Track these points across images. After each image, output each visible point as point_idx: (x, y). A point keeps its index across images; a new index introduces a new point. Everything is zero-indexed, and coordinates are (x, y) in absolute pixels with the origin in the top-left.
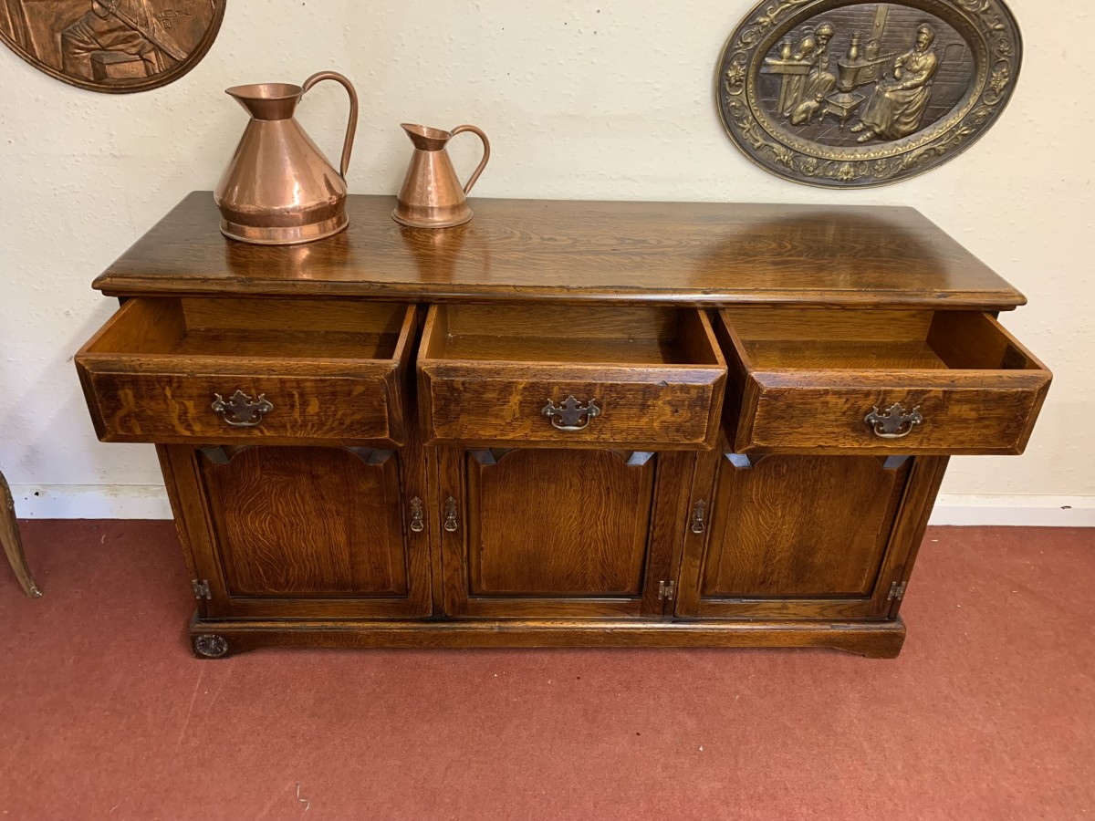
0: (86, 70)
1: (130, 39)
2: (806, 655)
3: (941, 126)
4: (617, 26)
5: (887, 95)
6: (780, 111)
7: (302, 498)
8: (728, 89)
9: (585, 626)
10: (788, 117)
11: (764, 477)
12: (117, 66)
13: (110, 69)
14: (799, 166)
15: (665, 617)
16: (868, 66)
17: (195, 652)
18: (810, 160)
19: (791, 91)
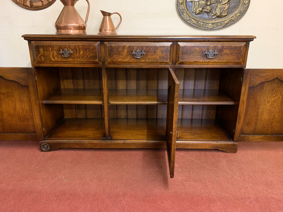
0: (28, 4)
2: (211, 152)
3: (233, 14)
5: (219, 6)
6: (192, 11)
8: (179, 5)
9: (147, 141)
10: (194, 13)
12: (35, 3)
14: (199, 25)
17: (41, 149)
18: (201, 23)
19: (195, 6)
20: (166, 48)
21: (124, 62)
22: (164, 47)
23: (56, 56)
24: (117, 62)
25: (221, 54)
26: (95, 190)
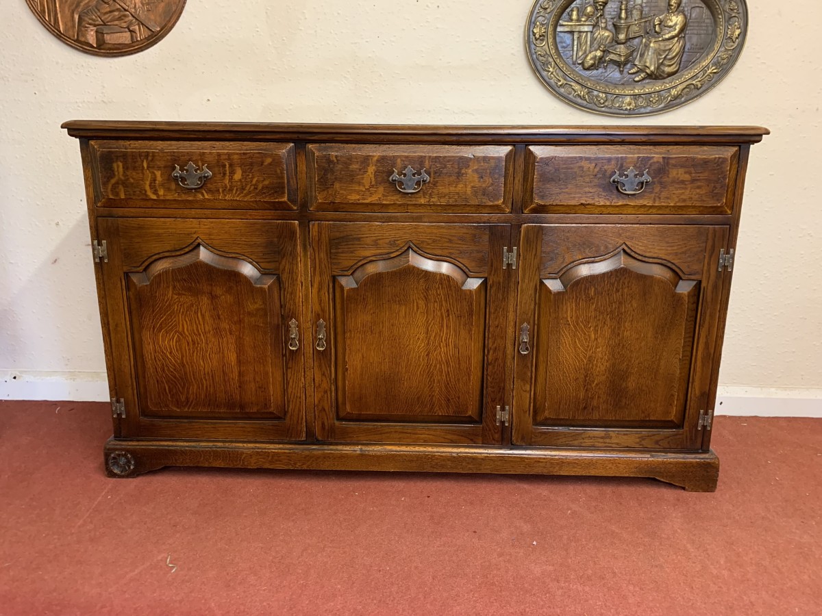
0: (91, 37)
1: (123, 18)
2: (632, 488)
3: (696, 67)
5: (652, 45)
6: (574, 59)
7: (203, 316)
8: (535, 42)
9: (435, 450)
10: (579, 64)
11: (576, 300)
12: (112, 35)
13: (107, 37)
14: (592, 99)
15: (504, 446)
16: (636, 24)
17: (107, 469)
18: (601, 95)
19: (581, 44)
20: (492, 163)
21: (367, 204)
22: (486, 159)
23: (162, 185)
24: (346, 204)
25: (661, 183)
26: (265, 604)
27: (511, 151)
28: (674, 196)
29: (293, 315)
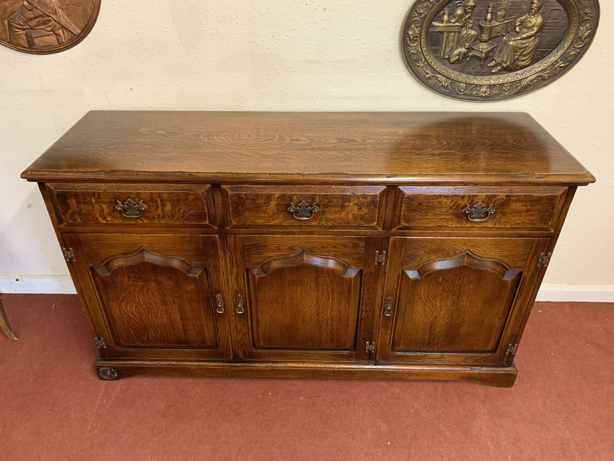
0: (24, 42)
1: (47, 22)
2: (456, 385)
3: (546, 61)
4: (339, 5)
5: (511, 43)
6: (442, 55)
7: (153, 294)
8: (409, 43)
9: (323, 366)
10: (447, 59)
11: (428, 284)
12: (41, 39)
13: (36, 41)
15: (371, 362)
16: (499, 25)
17: (99, 376)
18: (461, 84)
19: (448, 43)
20: (369, 199)
21: (271, 225)
22: (364, 196)
23: (109, 214)
24: (254, 225)
25: (502, 212)
27: (385, 190)
28: (511, 221)
29: (219, 291)
